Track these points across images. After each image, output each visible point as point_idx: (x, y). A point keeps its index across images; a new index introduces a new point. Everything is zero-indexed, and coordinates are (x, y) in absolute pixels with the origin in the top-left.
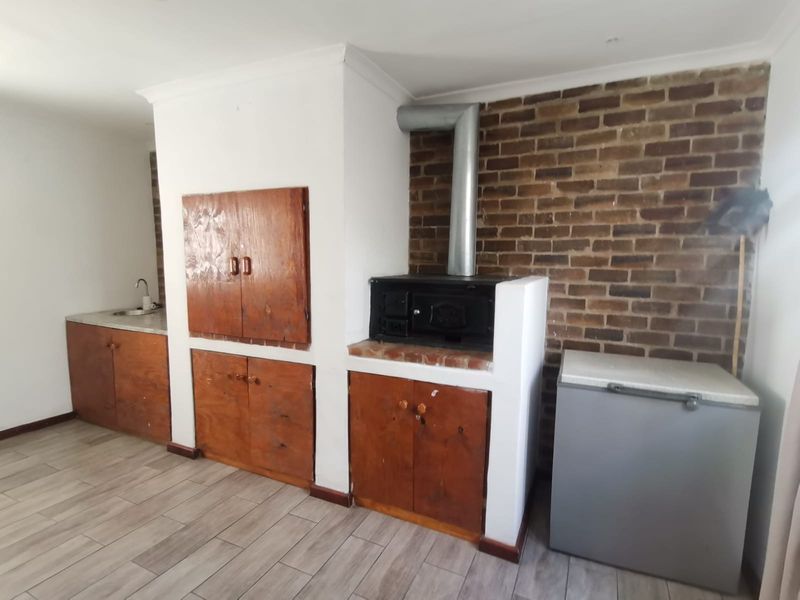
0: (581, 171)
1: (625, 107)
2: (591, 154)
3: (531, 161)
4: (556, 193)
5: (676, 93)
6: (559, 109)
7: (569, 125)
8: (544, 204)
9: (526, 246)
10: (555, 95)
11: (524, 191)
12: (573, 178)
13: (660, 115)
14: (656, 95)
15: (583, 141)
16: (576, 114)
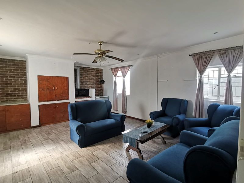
0: (89, 76)
1: (92, 70)
2: (90, 75)
3: (84, 74)
4: (87, 79)
5: (96, 70)
6: (86, 69)
7: (88, 71)
8: (86, 80)
9: (84, 84)
10: (86, 67)
11: (83, 78)
12: (88, 77)
13: (95, 72)
14: (95, 70)
15: (89, 73)
16: (88, 70)
